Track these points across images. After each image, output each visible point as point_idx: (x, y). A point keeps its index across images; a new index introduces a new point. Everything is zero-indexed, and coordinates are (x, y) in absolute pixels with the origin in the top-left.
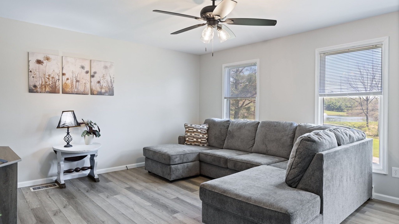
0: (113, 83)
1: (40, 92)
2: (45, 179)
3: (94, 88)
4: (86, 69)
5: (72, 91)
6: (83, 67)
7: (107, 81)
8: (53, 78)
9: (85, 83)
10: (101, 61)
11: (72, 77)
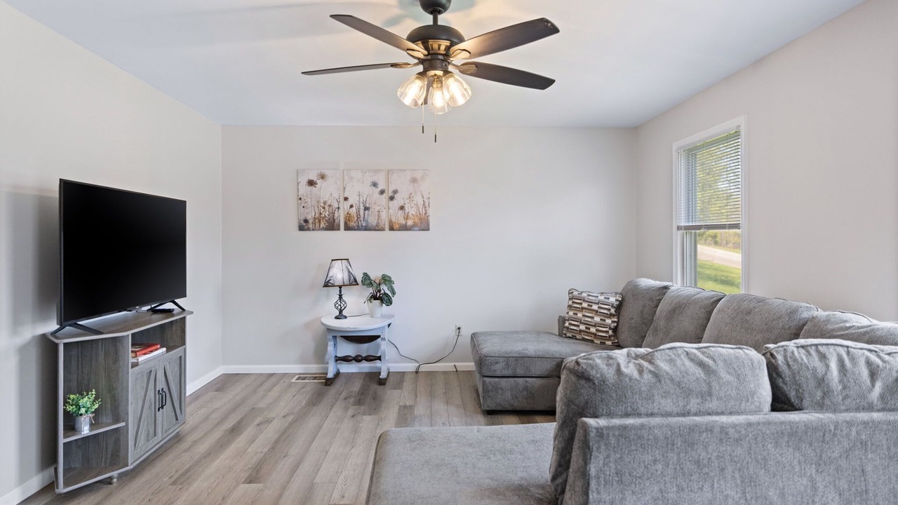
0: (428, 208)
1: (313, 230)
2: (321, 366)
3: (394, 220)
4: (380, 188)
5: (358, 226)
6: (375, 185)
7: (417, 205)
8: (330, 206)
9: (379, 211)
10: (406, 170)
11: (358, 203)
